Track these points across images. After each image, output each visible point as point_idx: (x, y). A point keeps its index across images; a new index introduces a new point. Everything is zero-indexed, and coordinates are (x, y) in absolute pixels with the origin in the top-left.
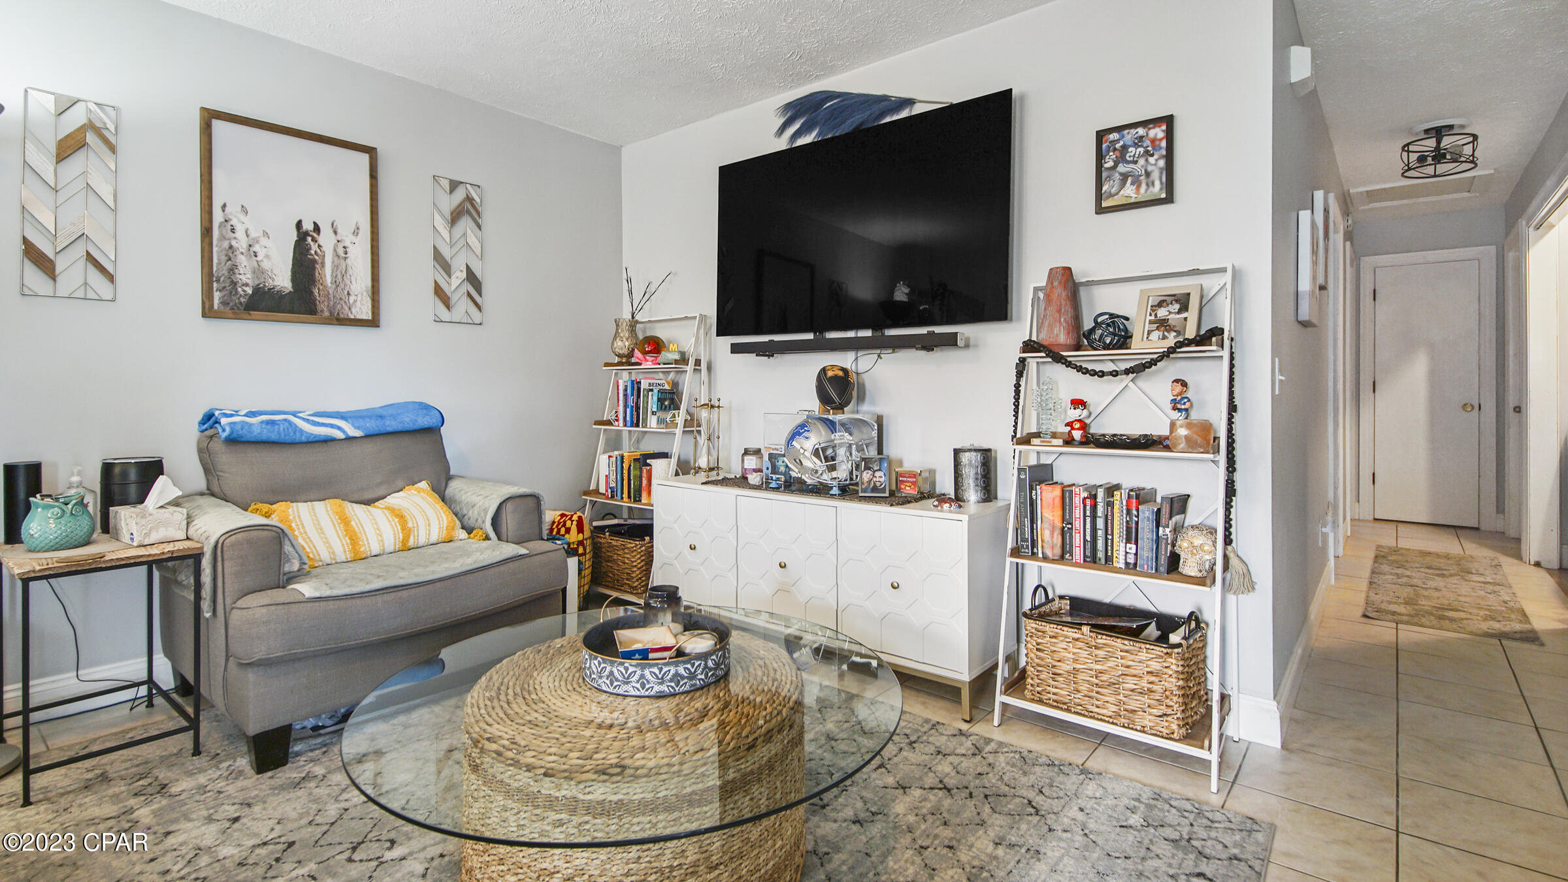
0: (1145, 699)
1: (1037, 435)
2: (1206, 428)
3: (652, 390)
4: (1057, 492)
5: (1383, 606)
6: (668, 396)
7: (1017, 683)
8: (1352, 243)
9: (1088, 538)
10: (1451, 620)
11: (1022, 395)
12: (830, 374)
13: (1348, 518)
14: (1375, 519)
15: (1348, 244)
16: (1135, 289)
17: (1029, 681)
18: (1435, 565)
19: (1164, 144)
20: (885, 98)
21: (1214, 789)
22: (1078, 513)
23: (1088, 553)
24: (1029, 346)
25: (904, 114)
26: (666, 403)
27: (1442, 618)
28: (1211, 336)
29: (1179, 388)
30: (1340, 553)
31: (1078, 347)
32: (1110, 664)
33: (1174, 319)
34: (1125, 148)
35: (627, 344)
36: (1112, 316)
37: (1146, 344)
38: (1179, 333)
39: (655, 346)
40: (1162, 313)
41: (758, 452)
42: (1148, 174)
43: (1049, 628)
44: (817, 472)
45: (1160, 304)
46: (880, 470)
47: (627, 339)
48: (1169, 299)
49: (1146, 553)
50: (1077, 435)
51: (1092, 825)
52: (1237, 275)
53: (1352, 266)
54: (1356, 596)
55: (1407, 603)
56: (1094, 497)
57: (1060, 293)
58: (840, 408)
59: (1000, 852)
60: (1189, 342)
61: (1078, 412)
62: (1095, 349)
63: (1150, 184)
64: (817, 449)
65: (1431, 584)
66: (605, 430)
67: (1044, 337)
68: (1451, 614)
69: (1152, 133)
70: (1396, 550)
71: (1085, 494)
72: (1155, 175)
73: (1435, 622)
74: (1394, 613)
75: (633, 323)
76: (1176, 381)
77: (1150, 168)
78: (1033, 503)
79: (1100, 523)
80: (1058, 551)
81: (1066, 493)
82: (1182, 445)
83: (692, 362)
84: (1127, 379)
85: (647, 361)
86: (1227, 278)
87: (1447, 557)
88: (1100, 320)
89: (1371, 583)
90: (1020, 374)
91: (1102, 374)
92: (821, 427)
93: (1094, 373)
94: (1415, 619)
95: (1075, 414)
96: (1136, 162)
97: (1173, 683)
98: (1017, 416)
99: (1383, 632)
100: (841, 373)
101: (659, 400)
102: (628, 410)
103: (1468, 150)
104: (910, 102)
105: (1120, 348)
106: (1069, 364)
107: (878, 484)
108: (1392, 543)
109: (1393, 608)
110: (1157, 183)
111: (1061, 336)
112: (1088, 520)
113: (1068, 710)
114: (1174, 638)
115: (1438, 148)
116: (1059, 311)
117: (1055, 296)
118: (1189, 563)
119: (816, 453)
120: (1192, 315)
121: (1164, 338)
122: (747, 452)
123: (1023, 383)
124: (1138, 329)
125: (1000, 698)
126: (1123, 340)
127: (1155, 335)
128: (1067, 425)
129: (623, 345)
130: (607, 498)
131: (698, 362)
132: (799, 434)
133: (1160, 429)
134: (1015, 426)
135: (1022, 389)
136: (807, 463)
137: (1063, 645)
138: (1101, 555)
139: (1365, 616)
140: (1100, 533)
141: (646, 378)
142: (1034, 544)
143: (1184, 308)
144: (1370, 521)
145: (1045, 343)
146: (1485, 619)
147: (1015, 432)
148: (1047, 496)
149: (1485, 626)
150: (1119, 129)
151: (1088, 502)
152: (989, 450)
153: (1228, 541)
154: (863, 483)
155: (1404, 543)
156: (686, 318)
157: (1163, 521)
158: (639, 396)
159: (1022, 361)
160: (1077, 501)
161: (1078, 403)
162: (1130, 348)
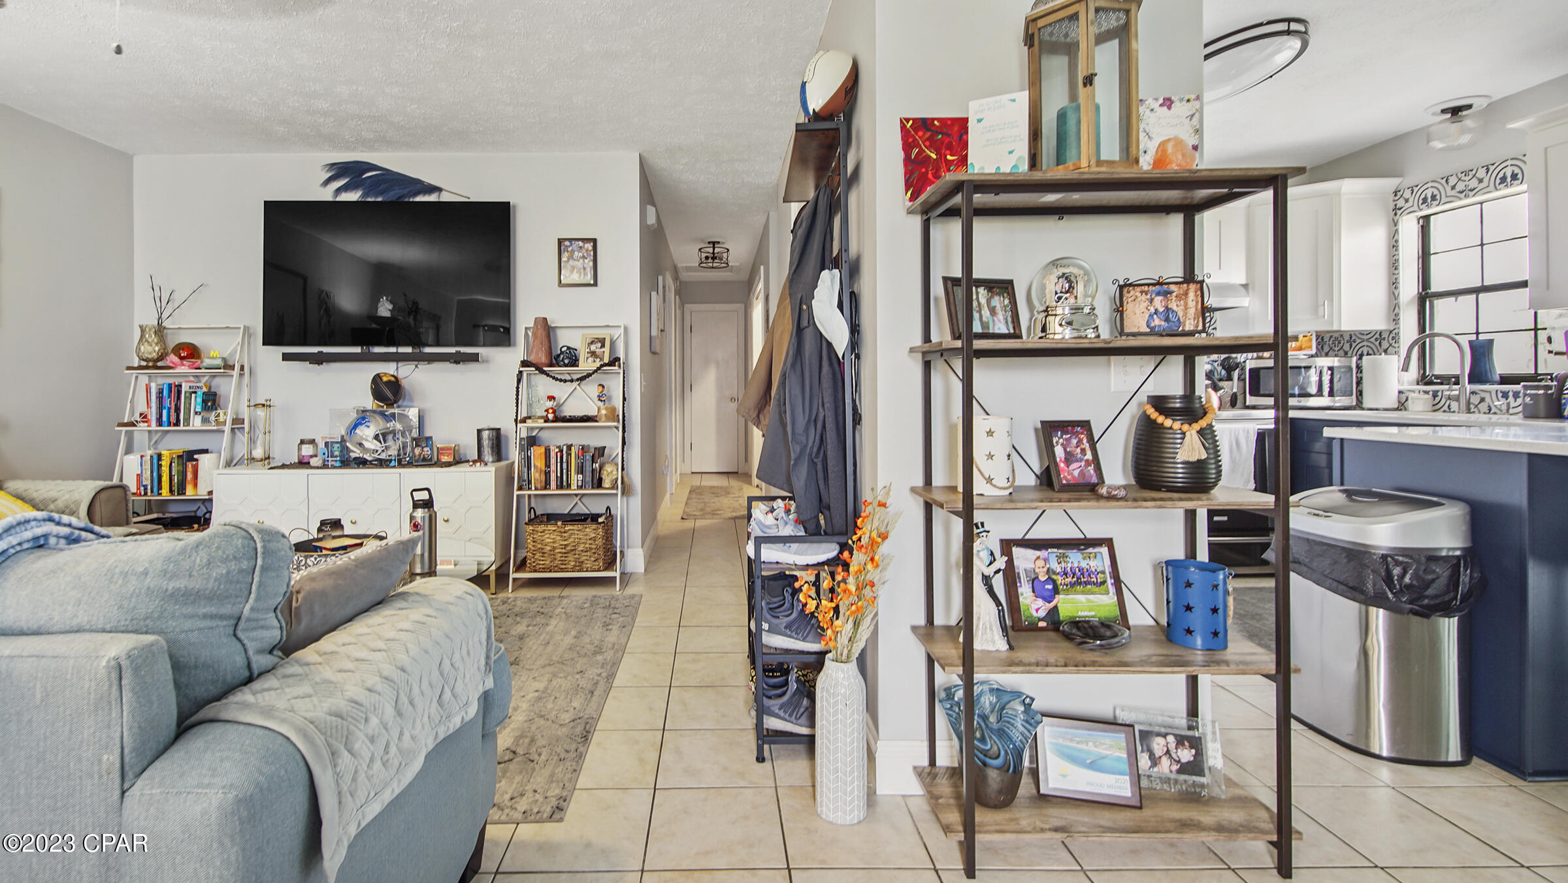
0: (588, 554)
1: (529, 418)
2: (613, 410)
3: (195, 393)
4: (542, 450)
5: (691, 513)
6: (211, 397)
7: (521, 566)
8: (680, 297)
9: (559, 475)
10: (717, 514)
11: (520, 393)
12: (385, 379)
13: (678, 472)
14: (692, 473)
15: (677, 297)
16: (581, 332)
17: (529, 561)
18: (715, 491)
19: (592, 253)
20: (418, 182)
21: (618, 589)
22: (553, 461)
23: (559, 483)
24: (525, 364)
25: (432, 198)
26: (209, 404)
27: (714, 514)
28: (614, 361)
29: (601, 388)
30: (674, 491)
31: (551, 365)
32: (571, 540)
33: (599, 351)
34: (573, 251)
35: (157, 349)
36: (569, 348)
37: (586, 364)
38: (601, 359)
39: (191, 353)
40: (593, 348)
41: (312, 442)
42: (584, 269)
43: (541, 528)
44: (377, 451)
45: (592, 343)
46: (427, 446)
47: (157, 344)
48: (596, 340)
49: (589, 479)
50: (551, 416)
51: (568, 611)
52: (626, 329)
53: (679, 308)
54: (679, 511)
55: (701, 510)
56: (561, 451)
57: (541, 333)
58: (390, 405)
59: (530, 628)
60: (606, 365)
61: (551, 403)
62: (560, 366)
63: (585, 274)
64: (378, 434)
65: (712, 501)
66: (126, 432)
67: (532, 359)
68: (719, 512)
69: (586, 245)
70: (699, 487)
71: (557, 450)
72: (588, 270)
73: (711, 517)
74: (695, 515)
75: (160, 330)
76: (600, 385)
77: (585, 266)
78: (529, 458)
79: (565, 466)
80: (543, 484)
81: (547, 451)
82: (604, 419)
83: (237, 367)
84: (575, 384)
85: (183, 365)
86: (622, 330)
87: (722, 488)
88: (563, 350)
89: (686, 504)
90: (519, 381)
91: (565, 381)
92: (379, 418)
93: (561, 380)
94: (702, 517)
95: (550, 404)
96: (578, 261)
97: (600, 542)
98: (517, 406)
99: (689, 524)
100: (393, 379)
101: (203, 401)
102: (165, 412)
103: (725, 255)
104: (438, 189)
105: (573, 366)
106: (548, 375)
107: (426, 456)
108: (698, 484)
109: (694, 513)
110: (589, 274)
111: (543, 358)
112: (559, 464)
113: (550, 571)
114: (600, 520)
115: (713, 253)
116: (542, 343)
117: (539, 335)
118: (606, 481)
119: (376, 437)
120: (607, 349)
121: (594, 361)
122: (302, 442)
123: (520, 386)
124: (583, 355)
125: (512, 576)
126: (574, 362)
127: (591, 360)
128: (546, 411)
129: (151, 350)
130: (140, 495)
131: (242, 368)
132: (361, 424)
133: (593, 412)
134: (517, 413)
135: (520, 390)
136: (367, 445)
137: (547, 536)
138: (565, 483)
139: (682, 518)
140: (565, 471)
141: (186, 382)
142: (530, 482)
143: (603, 346)
144: (688, 474)
145: (534, 362)
146: (731, 512)
147: (517, 416)
148: (537, 453)
149: (730, 515)
150: (570, 240)
151: (559, 454)
152: (500, 429)
153: (623, 469)
154: (415, 456)
155: (704, 483)
156: (228, 327)
157: (595, 460)
158: (179, 398)
159: (521, 372)
160: (553, 454)
161: (551, 398)
162: (578, 366)
